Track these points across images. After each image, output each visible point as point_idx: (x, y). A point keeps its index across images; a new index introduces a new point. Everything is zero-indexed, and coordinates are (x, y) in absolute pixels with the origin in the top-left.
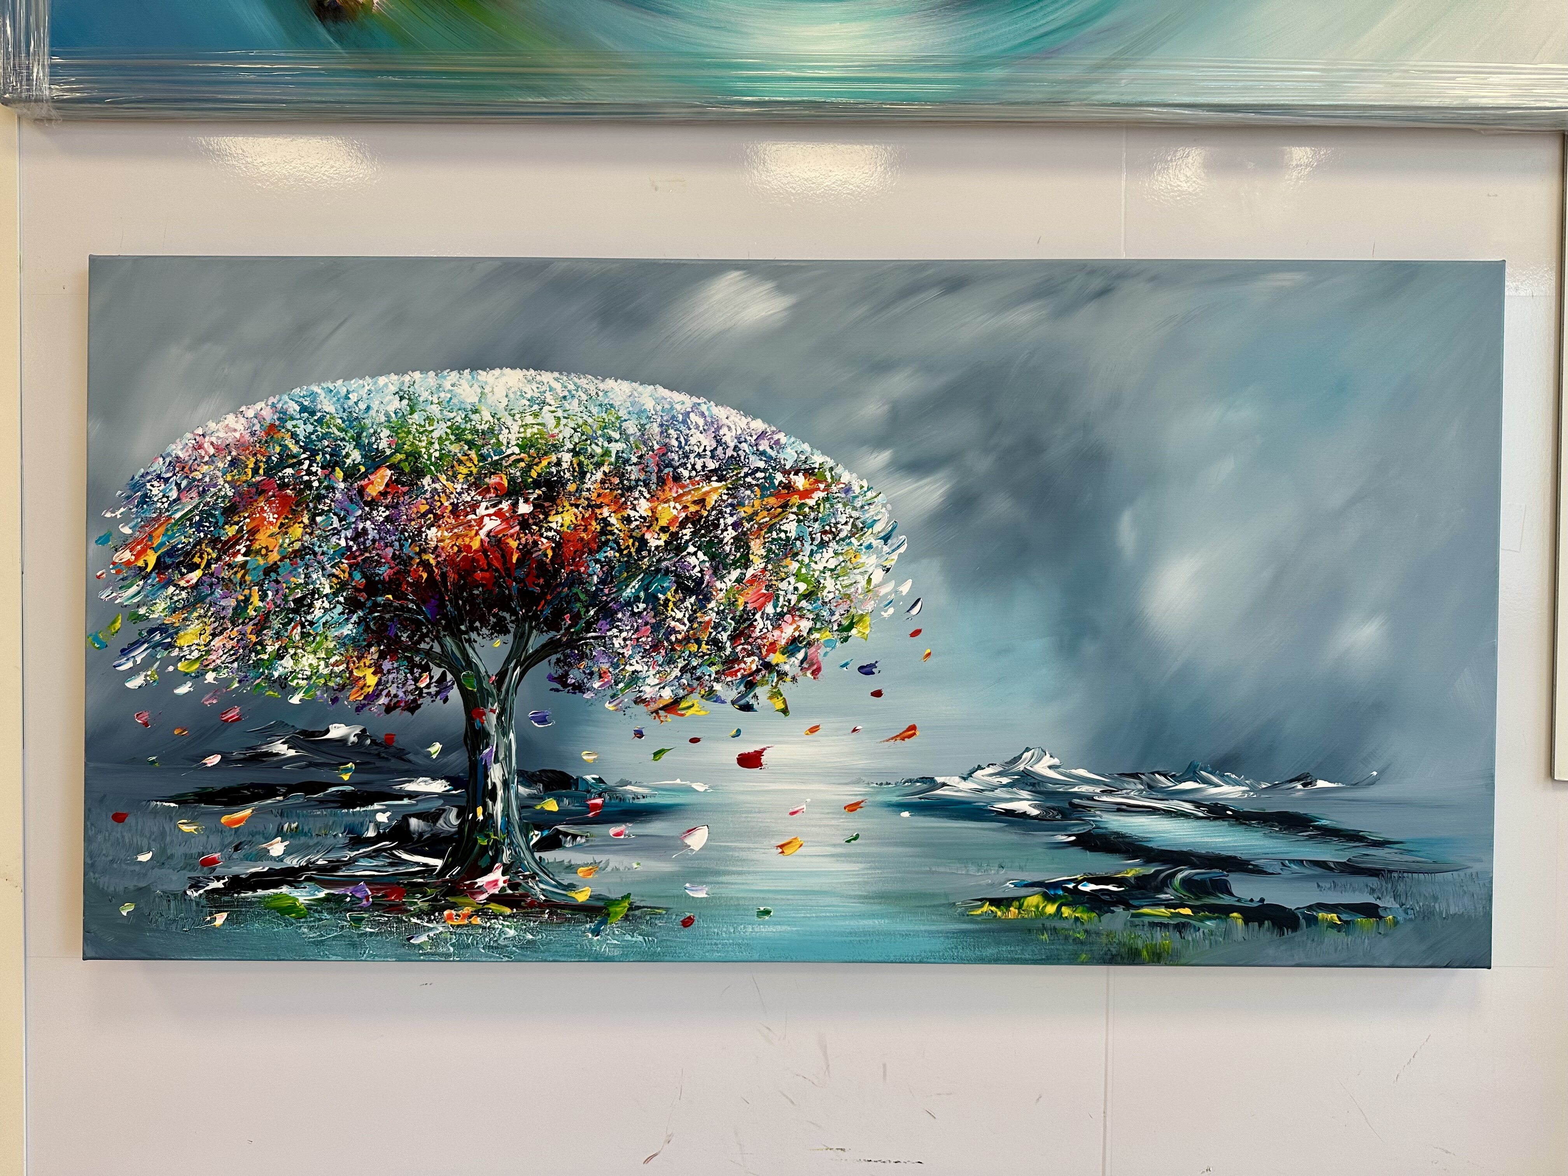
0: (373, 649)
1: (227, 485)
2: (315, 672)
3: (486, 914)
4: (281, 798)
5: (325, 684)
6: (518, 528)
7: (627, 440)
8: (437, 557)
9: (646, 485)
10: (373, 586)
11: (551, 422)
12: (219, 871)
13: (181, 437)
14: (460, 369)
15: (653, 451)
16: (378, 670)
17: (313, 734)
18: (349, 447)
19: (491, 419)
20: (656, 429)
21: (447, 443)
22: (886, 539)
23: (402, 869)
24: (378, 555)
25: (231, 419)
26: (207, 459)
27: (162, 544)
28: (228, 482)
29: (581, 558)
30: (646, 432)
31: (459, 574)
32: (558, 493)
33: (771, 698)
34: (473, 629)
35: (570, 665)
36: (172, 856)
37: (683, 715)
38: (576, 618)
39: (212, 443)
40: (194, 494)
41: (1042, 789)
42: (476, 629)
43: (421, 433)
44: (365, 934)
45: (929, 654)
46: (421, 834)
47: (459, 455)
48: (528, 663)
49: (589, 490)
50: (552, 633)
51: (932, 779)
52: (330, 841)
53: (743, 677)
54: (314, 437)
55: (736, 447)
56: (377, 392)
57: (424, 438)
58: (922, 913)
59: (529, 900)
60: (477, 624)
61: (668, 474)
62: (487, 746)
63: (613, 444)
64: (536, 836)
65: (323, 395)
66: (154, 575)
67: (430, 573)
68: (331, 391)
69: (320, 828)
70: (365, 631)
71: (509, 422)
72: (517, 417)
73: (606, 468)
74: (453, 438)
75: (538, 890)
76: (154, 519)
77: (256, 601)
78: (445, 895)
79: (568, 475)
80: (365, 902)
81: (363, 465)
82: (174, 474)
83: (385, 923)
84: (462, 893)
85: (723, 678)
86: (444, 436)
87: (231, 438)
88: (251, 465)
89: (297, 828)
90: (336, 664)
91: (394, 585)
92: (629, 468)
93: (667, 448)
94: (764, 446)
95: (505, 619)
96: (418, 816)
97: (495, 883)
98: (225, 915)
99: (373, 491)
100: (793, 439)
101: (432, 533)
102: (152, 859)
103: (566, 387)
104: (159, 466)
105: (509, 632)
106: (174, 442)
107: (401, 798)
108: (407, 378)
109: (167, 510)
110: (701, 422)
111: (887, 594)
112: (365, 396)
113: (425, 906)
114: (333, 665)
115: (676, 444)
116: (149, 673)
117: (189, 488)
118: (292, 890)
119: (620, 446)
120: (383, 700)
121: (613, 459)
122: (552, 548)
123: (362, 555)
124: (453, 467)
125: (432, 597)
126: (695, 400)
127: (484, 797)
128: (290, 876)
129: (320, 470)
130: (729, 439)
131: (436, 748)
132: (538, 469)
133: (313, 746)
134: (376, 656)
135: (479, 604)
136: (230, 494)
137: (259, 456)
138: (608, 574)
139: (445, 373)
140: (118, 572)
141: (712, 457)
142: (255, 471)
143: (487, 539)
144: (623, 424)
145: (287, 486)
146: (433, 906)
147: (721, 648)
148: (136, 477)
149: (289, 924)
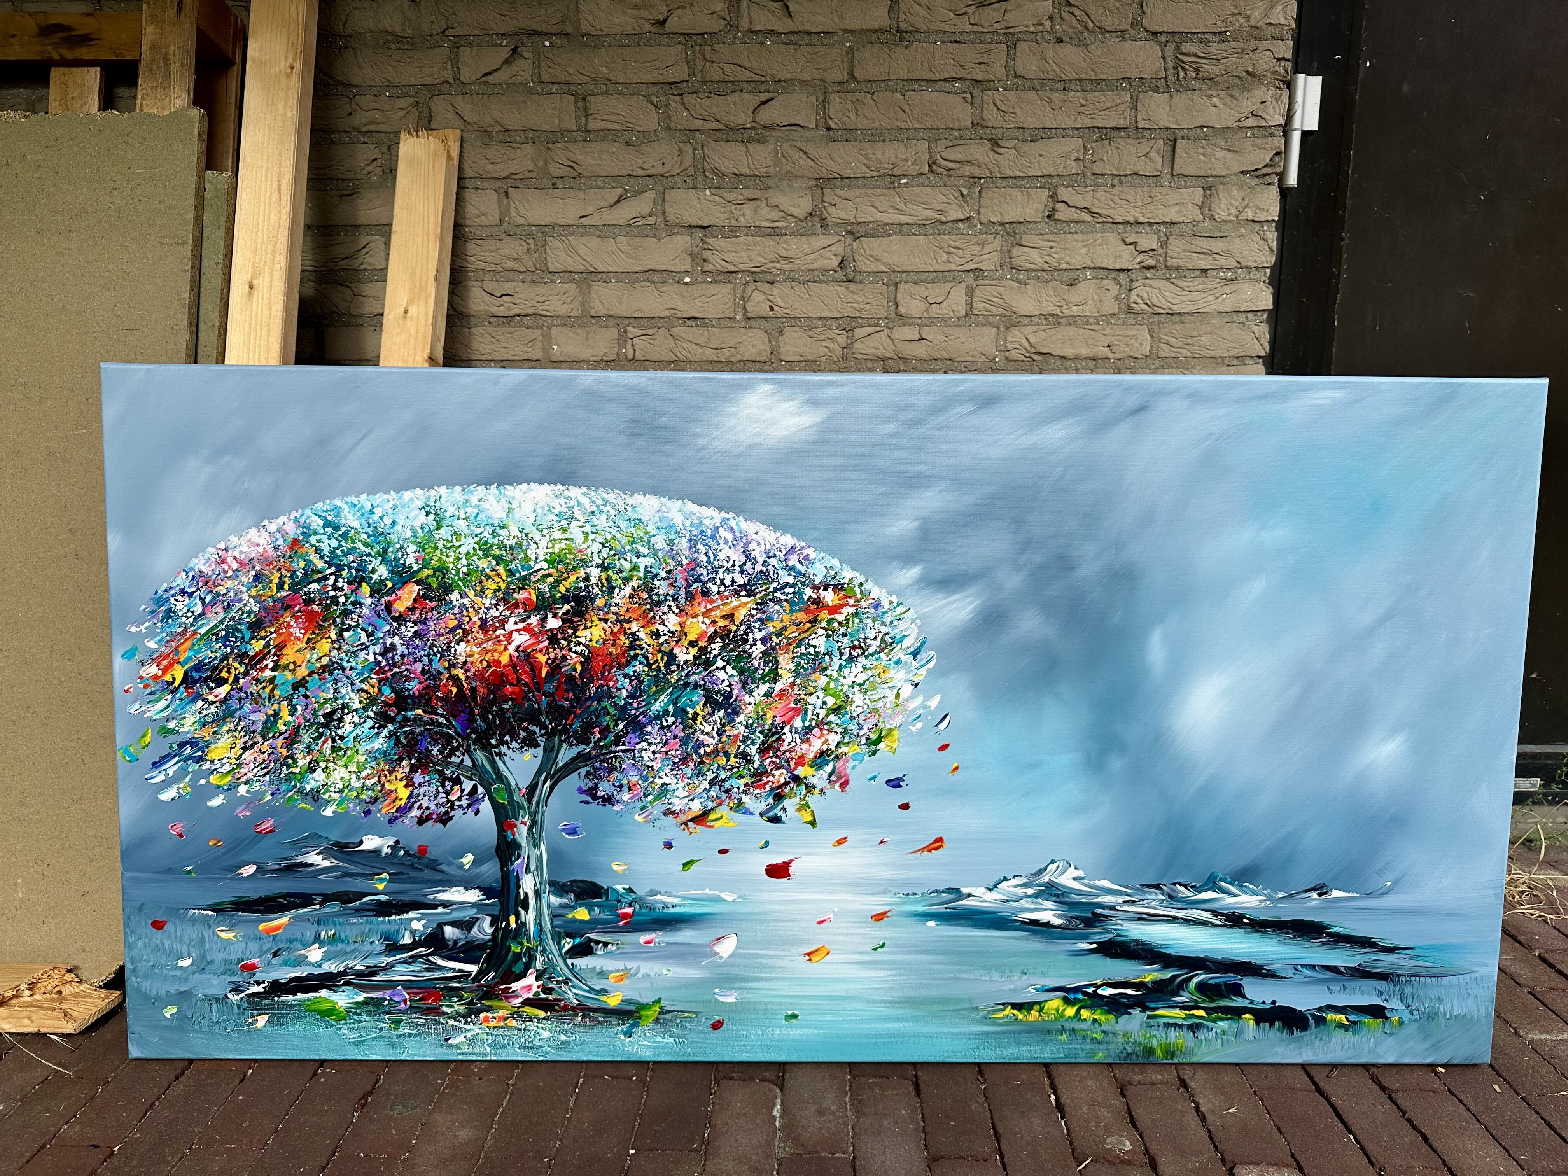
0: (404, 763)
1: (251, 600)
2: (348, 786)
3: (521, 1017)
4: (317, 907)
5: (357, 797)
6: (547, 643)
7: (656, 555)
8: (467, 671)
9: (675, 600)
10: (402, 701)
11: (579, 537)
12: (259, 976)
13: (204, 551)
14: (487, 483)
15: (682, 566)
16: (410, 784)
17: (346, 846)
18: (376, 563)
19: (519, 534)
20: (685, 544)
21: (475, 558)
22: (915, 654)
23: (438, 974)
24: (407, 670)
25: (253, 532)
26: (230, 573)
27: (189, 659)
28: (253, 597)
29: (610, 672)
30: (675, 547)
31: (489, 689)
32: (587, 608)
33: (799, 810)
34: (502, 742)
35: (600, 778)
36: (211, 962)
37: (711, 827)
38: (605, 731)
39: (235, 558)
40: (219, 609)
41: (1067, 900)
42: (506, 743)
43: (449, 548)
44: (404, 1035)
45: (957, 768)
46: (456, 942)
47: (488, 571)
48: (558, 776)
49: (617, 605)
50: (582, 747)
51: (958, 890)
52: (367, 947)
53: (772, 789)
54: (339, 552)
55: (765, 562)
56: (403, 506)
57: (452, 553)
58: (946, 1017)
59: (562, 1004)
60: (507, 738)
61: (697, 589)
62: (519, 857)
63: (641, 559)
64: (568, 944)
65: (347, 510)
66: (182, 689)
67: (460, 687)
68: (355, 506)
69: (357, 936)
70: (396, 745)
71: (537, 537)
72: (545, 532)
73: (634, 583)
74: (480, 553)
75: (571, 995)
76: (179, 634)
77: (285, 715)
78: (480, 999)
79: (596, 590)
80: (402, 1005)
81: (391, 580)
82: (198, 589)
83: (424, 1025)
84: (498, 997)
85: (751, 790)
86: (472, 552)
87: (254, 554)
88: (276, 580)
89: (334, 935)
90: (367, 777)
91: (424, 699)
92: (657, 583)
93: (695, 563)
94: (793, 561)
95: (535, 733)
96: (453, 924)
97: (529, 988)
98: (266, 1017)
99: (400, 607)
100: (822, 554)
101: (461, 648)
102: (192, 964)
103: (594, 502)
104: (182, 581)
105: (539, 745)
106: (196, 557)
107: (435, 907)
108: (432, 493)
109: (192, 625)
110: (730, 537)
111: (915, 709)
112: (390, 511)
113: (462, 1009)
114: (365, 779)
115: (705, 559)
116: (181, 786)
117: (214, 603)
118: (332, 993)
119: (649, 561)
120: (415, 813)
121: (641, 574)
122: (581, 662)
123: (391, 670)
124: (481, 582)
125: (462, 711)
126: (724, 515)
127: (516, 906)
128: (329, 981)
129: (346, 586)
130: (758, 554)
131: (468, 860)
132: (566, 584)
133: (348, 857)
134: (407, 770)
135: (509, 718)
136: (256, 609)
137: (284, 572)
138: (638, 687)
139: (472, 488)
140: (146, 686)
141: (741, 572)
142: (280, 587)
143: (516, 654)
144: (653, 540)
145: (311, 601)
146: (469, 1009)
147: (749, 762)
148: (160, 592)
149: (329, 1026)
